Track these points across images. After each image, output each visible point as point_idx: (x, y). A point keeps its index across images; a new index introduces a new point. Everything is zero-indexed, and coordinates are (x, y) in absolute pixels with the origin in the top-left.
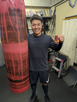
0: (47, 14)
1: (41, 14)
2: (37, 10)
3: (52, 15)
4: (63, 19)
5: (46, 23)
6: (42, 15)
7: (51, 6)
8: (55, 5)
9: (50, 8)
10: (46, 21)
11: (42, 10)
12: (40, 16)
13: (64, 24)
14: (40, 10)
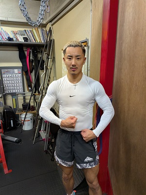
0: (38, 38)
2: (16, 29)
6: (26, 39)
11: (26, 29)
12: (23, 41)
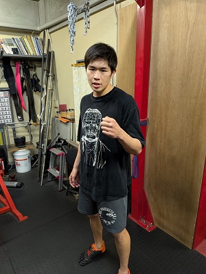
0: (31, 49)
1: (13, 47)
2: (0, 37)
3: (45, 52)
4: (72, 65)
5: (32, 73)
6: (15, 51)
7: (38, 29)
8: (48, 28)
9: (37, 33)
10: (29, 67)
11: (15, 37)
12: (12, 53)
13: (75, 76)
14: (10, 37)
